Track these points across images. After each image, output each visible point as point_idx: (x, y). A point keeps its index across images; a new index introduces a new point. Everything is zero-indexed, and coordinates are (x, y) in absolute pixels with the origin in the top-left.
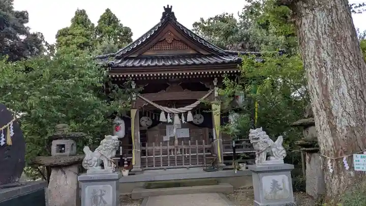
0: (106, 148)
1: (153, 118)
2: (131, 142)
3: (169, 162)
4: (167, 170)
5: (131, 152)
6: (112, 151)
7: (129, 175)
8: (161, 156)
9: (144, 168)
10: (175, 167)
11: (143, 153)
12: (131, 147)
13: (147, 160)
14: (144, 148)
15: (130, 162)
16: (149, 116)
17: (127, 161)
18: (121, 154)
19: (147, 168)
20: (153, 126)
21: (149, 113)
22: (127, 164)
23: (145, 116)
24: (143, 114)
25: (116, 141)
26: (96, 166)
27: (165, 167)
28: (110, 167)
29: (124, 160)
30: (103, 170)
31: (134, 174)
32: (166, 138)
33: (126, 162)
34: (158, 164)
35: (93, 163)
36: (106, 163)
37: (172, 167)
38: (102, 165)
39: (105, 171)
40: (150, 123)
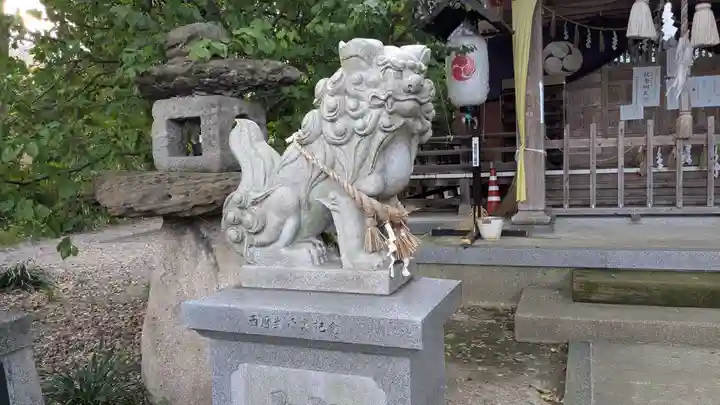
0: (340, 125)
1: (588, 46)
2: (512, 126)
3: (650, 193)
4: (645, 221)
5: (510, 157)
6: (383, 148)
7: (505, 233)
8: (621, 171)
9: (558, 211)
10: (674, 210)
11: (554, 160)
12: (512, 141)
13: (566, 185)
14: (555, 144)
15: (506, 187)
16: (571, 40)
17: (495, 183)
18: (476, 163)
19: (566, 209)
20: (585, 70)
21: (571, 28)
22: (499, 193)
23: (559, 37)
24: (553, 33)
25: (412, 78)
26: (293, 242)
27: (634, 211)
28: (377, 260)
29: (486, 183)
30: (333, 271)
31: (522, 234)
32: (630, 112)
33: (493, 188)
34: (607, 199)
35: (273, 220)
36: (347, 228)
37: (664, 210)
38: (328, 238)
39: (344, 279)
40: (575, 62)
